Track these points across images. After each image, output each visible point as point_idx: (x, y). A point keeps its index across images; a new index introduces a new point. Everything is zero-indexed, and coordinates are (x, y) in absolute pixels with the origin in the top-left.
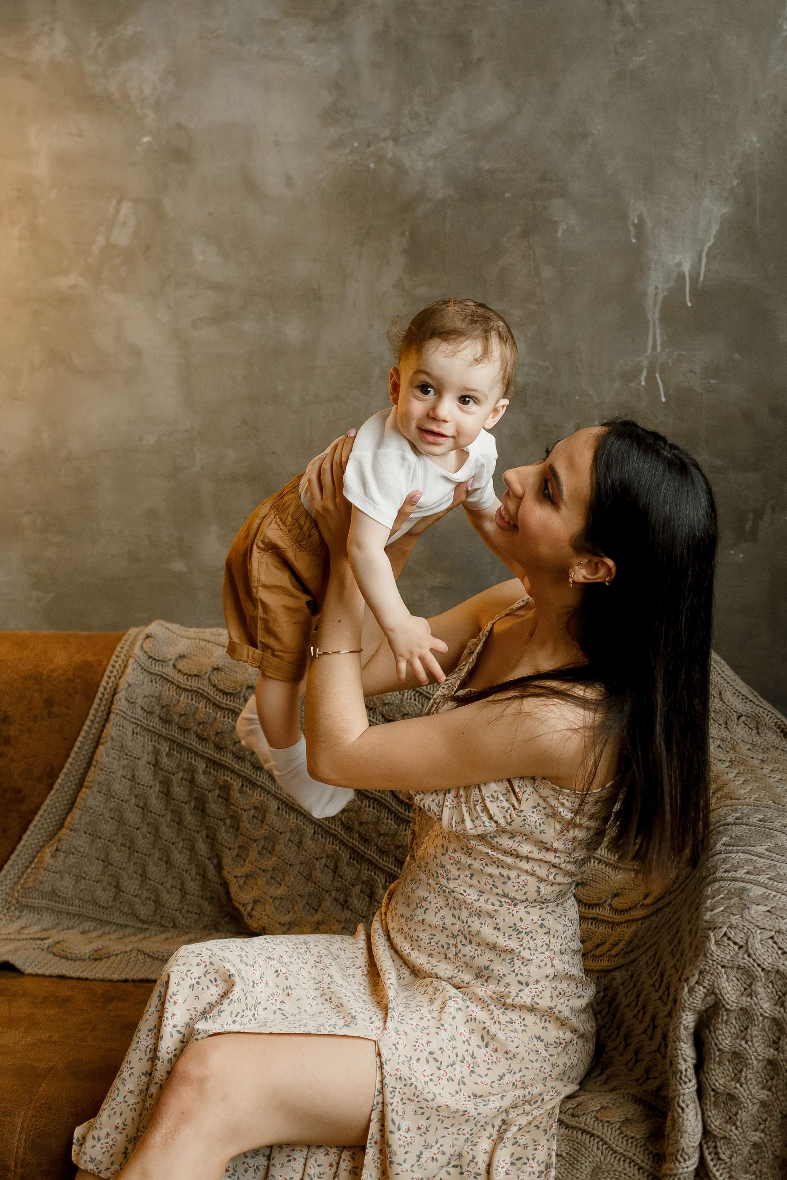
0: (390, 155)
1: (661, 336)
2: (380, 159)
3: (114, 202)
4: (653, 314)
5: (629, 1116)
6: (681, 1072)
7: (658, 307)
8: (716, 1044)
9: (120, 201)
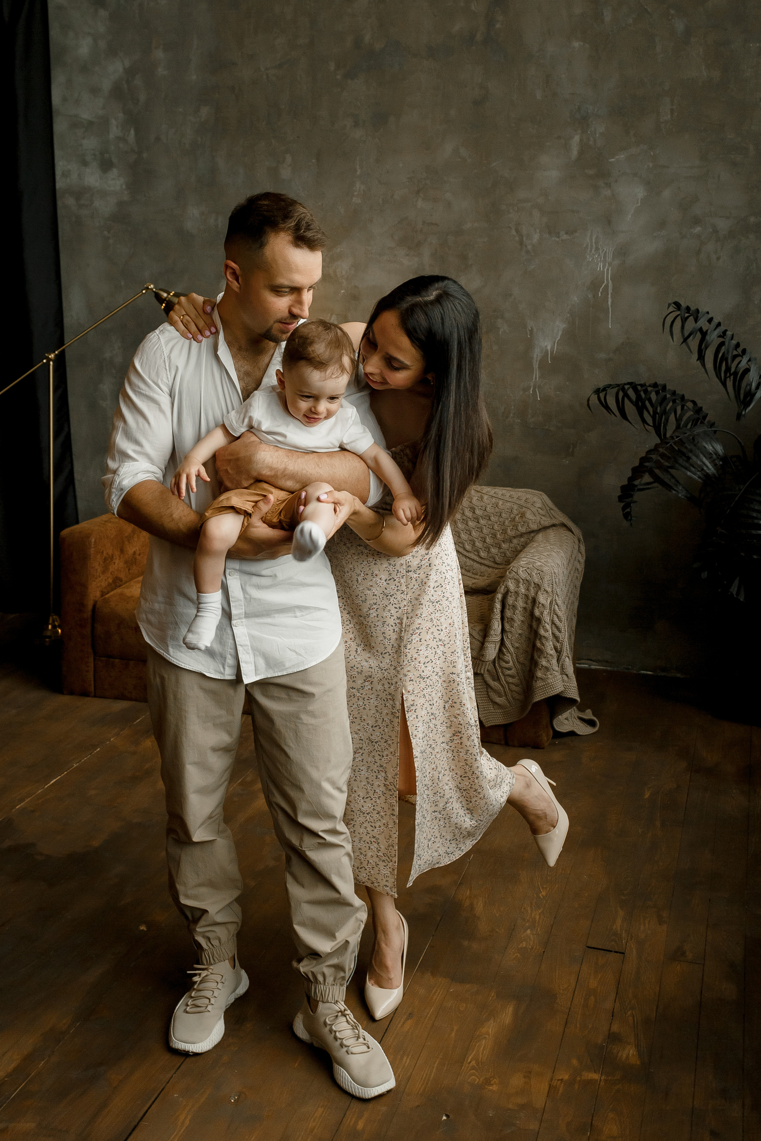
1: (539, 374)
4: (536, 365)
7: (538, 363)
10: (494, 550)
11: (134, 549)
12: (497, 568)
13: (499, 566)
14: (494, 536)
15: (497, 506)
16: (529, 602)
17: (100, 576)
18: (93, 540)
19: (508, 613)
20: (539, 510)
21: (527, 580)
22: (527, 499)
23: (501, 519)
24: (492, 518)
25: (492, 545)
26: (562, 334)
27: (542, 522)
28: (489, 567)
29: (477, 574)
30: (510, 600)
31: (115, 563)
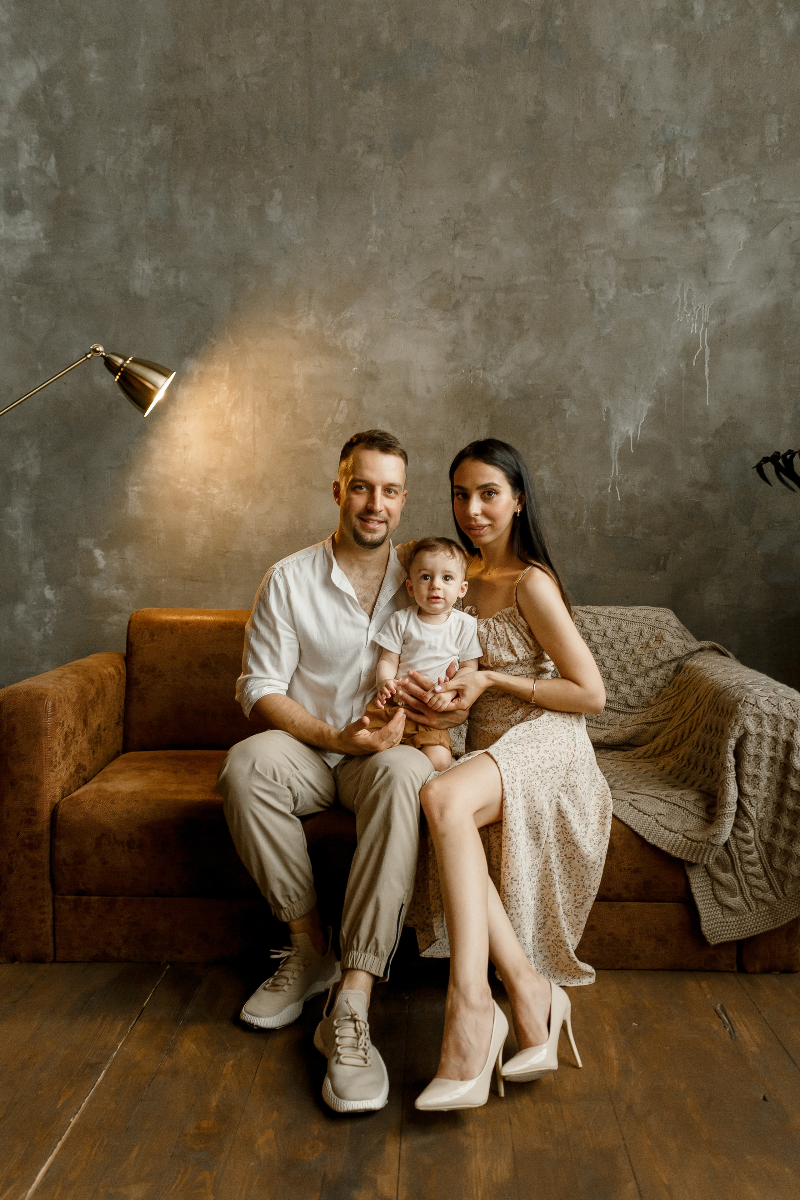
0: (481, 376)
1: (618, 467)
2: (476, 378)
3: (337, 401)
4: (614, 457)
5: (698, 798)
6: (728, 767)
7: (617, 453)
8: (747, 753)
9: (340, 401)
10: (624, 689)
11: (98, 722)
12: (630, 713)
13: (634, 711)
14: (623, 670)
15: (620, 629)
16: (780, 748)
17: (60, 763)
18: (50, 704)
19: (749, 768)
20: (676, 630)
21: (773, 715)
22: (657, 617)
23: (628, 646)
24: (616, 646)
25: (621, 682)
26: (647, 415)
27: (688, 646)
28: (618, 712)
29: (603, 723)
30: (751, 748)
31: (77, 741)
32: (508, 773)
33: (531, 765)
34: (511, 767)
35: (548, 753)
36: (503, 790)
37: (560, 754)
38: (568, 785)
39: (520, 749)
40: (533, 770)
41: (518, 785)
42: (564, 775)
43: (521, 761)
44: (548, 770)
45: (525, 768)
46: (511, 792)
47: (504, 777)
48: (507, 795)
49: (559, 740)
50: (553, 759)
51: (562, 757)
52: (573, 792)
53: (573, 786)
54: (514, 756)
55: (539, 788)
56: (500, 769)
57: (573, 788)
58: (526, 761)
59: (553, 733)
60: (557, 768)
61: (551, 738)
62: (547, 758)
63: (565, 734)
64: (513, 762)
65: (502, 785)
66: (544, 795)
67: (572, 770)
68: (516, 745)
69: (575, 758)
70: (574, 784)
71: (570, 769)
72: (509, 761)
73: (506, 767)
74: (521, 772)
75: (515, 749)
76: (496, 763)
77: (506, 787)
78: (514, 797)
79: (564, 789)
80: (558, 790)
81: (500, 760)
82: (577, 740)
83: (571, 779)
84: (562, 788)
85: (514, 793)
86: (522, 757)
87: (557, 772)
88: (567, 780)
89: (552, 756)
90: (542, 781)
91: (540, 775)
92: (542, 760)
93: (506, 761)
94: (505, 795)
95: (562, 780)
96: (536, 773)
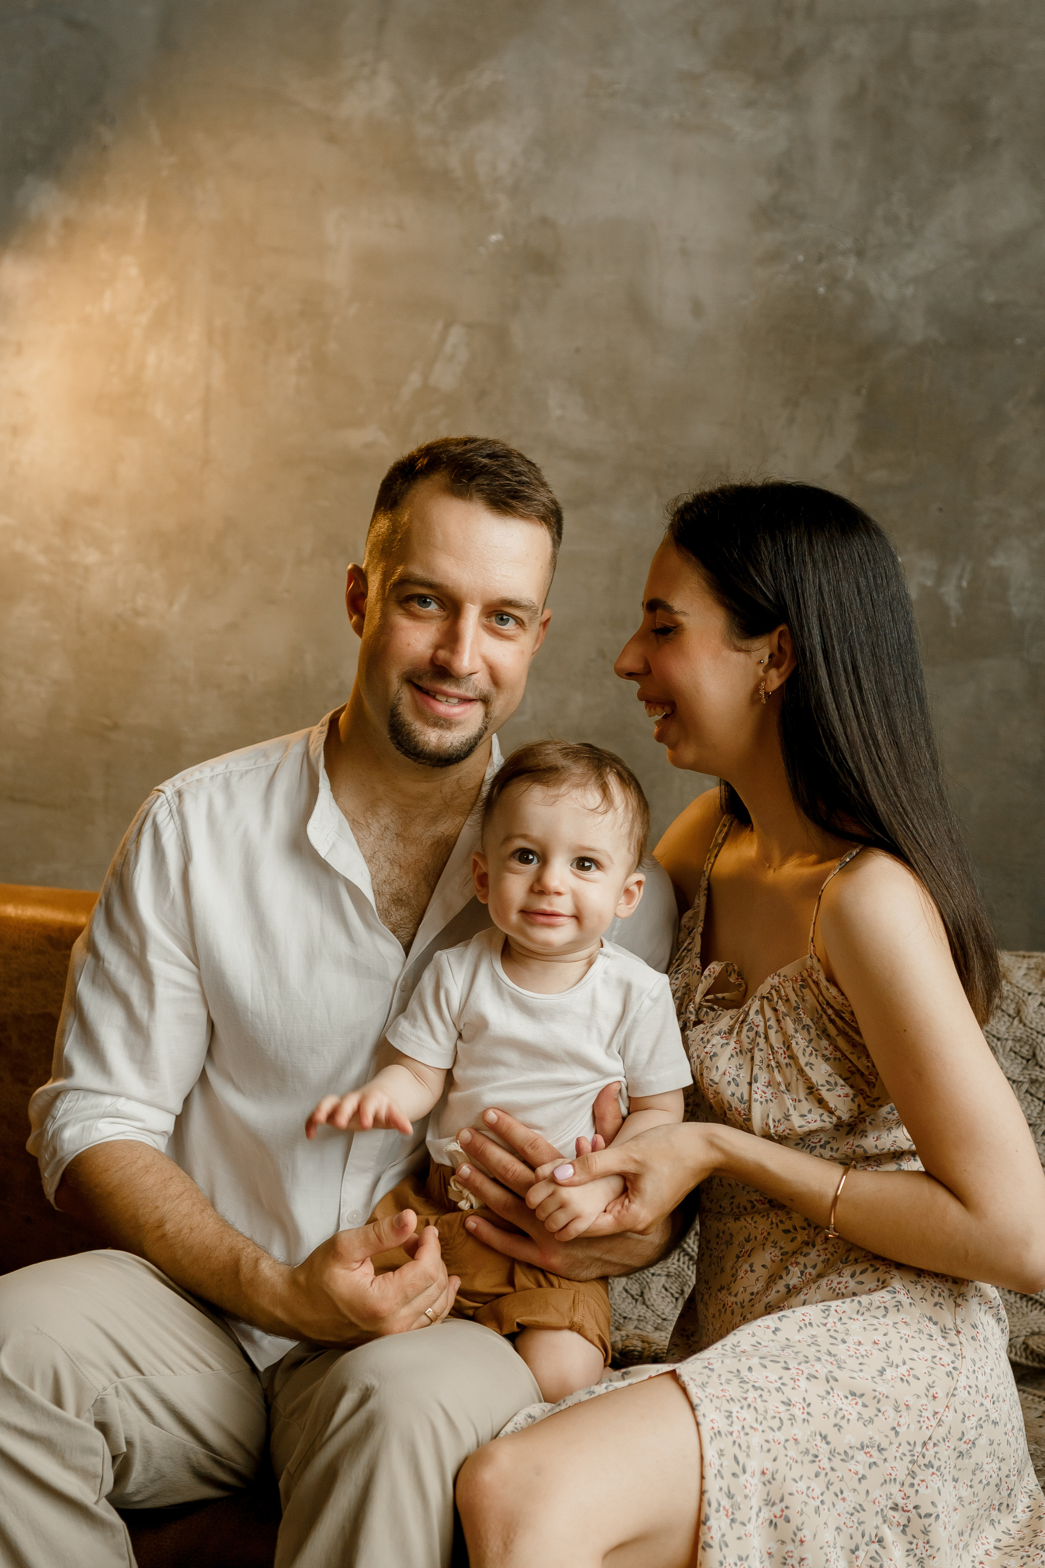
0: (849, 275)
2: (834, 280)
3: (440, 326)
9: (447, 326)
32: (725, 1443)
33: (800, 1431)
34: (736, 1427)
35: (860, 1401)
36: (702, 1493)
37: (897, 1409)
38: (910, 1507)
39: (773, 1377)
40: (802, 1448)
41: (752, 1485)
42: (901, 1473)
43: (771, 1413)
44: (851, 1453)
45: (780, 1436)
46: (725, 1502)
47: (710, 1454)
48: (710, 1511)
49: (903, 1370)
50: (871, 1421)
51: (902, 1421)
52: (925, 1532)
53: (929, 1515)
54: (752, 1394)
55: (818, 1503)
56: (703, 1428)
57: (927, 1521)
58: (785, 1416)
59: (888, 1346)
60: (881, 1450)
61: (877, 1360)
62: (855, 1416)
63: (927, 1355)
64: (745, 1413)
65: (702, 1477)
66: (832, 1526)
67: (930, 1465)
68: (765, 1362)
69: (942, 1432)
70: (931, 1509)
71: (921, 1461)
72: (734, 1408)
73: (722, 1424)
74: (766, 1446)
75: (758, 1376)
76: (693, 1408)
77: (713, 1486)
78: (733, 1521)
79: (899, 1517)
80: (880, 1519)
81: (706, 1401)
82: (962, 1378)
83: (922, 1489)
84: (892, 1513)
85: (736, 1507)
86: (774, 1403)
87: (880, 1462)
88: (910, 1492)
89: (867, 1413)
90: (829, 1484)
91: (825, 1463)
92: (838, 1420)
93: (726, 1406)
94: (706, 1509)
95: (894, 1488)
96: (811, 1458)
